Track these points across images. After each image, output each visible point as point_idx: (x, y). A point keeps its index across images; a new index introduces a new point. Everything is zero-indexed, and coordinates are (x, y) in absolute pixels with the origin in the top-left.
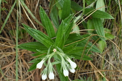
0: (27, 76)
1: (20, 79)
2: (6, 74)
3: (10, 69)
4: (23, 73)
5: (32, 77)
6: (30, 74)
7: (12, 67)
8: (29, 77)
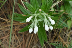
0: (17, 46)
1: (12, 47)
2: (3, 43)
3: (6, 40)
4: (14, 44)
5: (20, 46)
6: (19, 44)
7: (7, 39)
8: (18, 46)
